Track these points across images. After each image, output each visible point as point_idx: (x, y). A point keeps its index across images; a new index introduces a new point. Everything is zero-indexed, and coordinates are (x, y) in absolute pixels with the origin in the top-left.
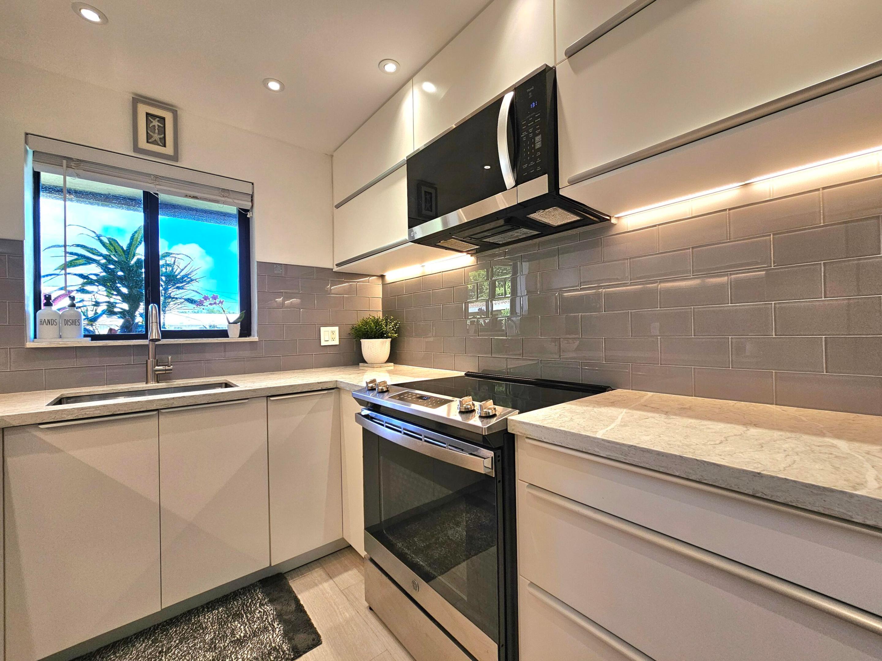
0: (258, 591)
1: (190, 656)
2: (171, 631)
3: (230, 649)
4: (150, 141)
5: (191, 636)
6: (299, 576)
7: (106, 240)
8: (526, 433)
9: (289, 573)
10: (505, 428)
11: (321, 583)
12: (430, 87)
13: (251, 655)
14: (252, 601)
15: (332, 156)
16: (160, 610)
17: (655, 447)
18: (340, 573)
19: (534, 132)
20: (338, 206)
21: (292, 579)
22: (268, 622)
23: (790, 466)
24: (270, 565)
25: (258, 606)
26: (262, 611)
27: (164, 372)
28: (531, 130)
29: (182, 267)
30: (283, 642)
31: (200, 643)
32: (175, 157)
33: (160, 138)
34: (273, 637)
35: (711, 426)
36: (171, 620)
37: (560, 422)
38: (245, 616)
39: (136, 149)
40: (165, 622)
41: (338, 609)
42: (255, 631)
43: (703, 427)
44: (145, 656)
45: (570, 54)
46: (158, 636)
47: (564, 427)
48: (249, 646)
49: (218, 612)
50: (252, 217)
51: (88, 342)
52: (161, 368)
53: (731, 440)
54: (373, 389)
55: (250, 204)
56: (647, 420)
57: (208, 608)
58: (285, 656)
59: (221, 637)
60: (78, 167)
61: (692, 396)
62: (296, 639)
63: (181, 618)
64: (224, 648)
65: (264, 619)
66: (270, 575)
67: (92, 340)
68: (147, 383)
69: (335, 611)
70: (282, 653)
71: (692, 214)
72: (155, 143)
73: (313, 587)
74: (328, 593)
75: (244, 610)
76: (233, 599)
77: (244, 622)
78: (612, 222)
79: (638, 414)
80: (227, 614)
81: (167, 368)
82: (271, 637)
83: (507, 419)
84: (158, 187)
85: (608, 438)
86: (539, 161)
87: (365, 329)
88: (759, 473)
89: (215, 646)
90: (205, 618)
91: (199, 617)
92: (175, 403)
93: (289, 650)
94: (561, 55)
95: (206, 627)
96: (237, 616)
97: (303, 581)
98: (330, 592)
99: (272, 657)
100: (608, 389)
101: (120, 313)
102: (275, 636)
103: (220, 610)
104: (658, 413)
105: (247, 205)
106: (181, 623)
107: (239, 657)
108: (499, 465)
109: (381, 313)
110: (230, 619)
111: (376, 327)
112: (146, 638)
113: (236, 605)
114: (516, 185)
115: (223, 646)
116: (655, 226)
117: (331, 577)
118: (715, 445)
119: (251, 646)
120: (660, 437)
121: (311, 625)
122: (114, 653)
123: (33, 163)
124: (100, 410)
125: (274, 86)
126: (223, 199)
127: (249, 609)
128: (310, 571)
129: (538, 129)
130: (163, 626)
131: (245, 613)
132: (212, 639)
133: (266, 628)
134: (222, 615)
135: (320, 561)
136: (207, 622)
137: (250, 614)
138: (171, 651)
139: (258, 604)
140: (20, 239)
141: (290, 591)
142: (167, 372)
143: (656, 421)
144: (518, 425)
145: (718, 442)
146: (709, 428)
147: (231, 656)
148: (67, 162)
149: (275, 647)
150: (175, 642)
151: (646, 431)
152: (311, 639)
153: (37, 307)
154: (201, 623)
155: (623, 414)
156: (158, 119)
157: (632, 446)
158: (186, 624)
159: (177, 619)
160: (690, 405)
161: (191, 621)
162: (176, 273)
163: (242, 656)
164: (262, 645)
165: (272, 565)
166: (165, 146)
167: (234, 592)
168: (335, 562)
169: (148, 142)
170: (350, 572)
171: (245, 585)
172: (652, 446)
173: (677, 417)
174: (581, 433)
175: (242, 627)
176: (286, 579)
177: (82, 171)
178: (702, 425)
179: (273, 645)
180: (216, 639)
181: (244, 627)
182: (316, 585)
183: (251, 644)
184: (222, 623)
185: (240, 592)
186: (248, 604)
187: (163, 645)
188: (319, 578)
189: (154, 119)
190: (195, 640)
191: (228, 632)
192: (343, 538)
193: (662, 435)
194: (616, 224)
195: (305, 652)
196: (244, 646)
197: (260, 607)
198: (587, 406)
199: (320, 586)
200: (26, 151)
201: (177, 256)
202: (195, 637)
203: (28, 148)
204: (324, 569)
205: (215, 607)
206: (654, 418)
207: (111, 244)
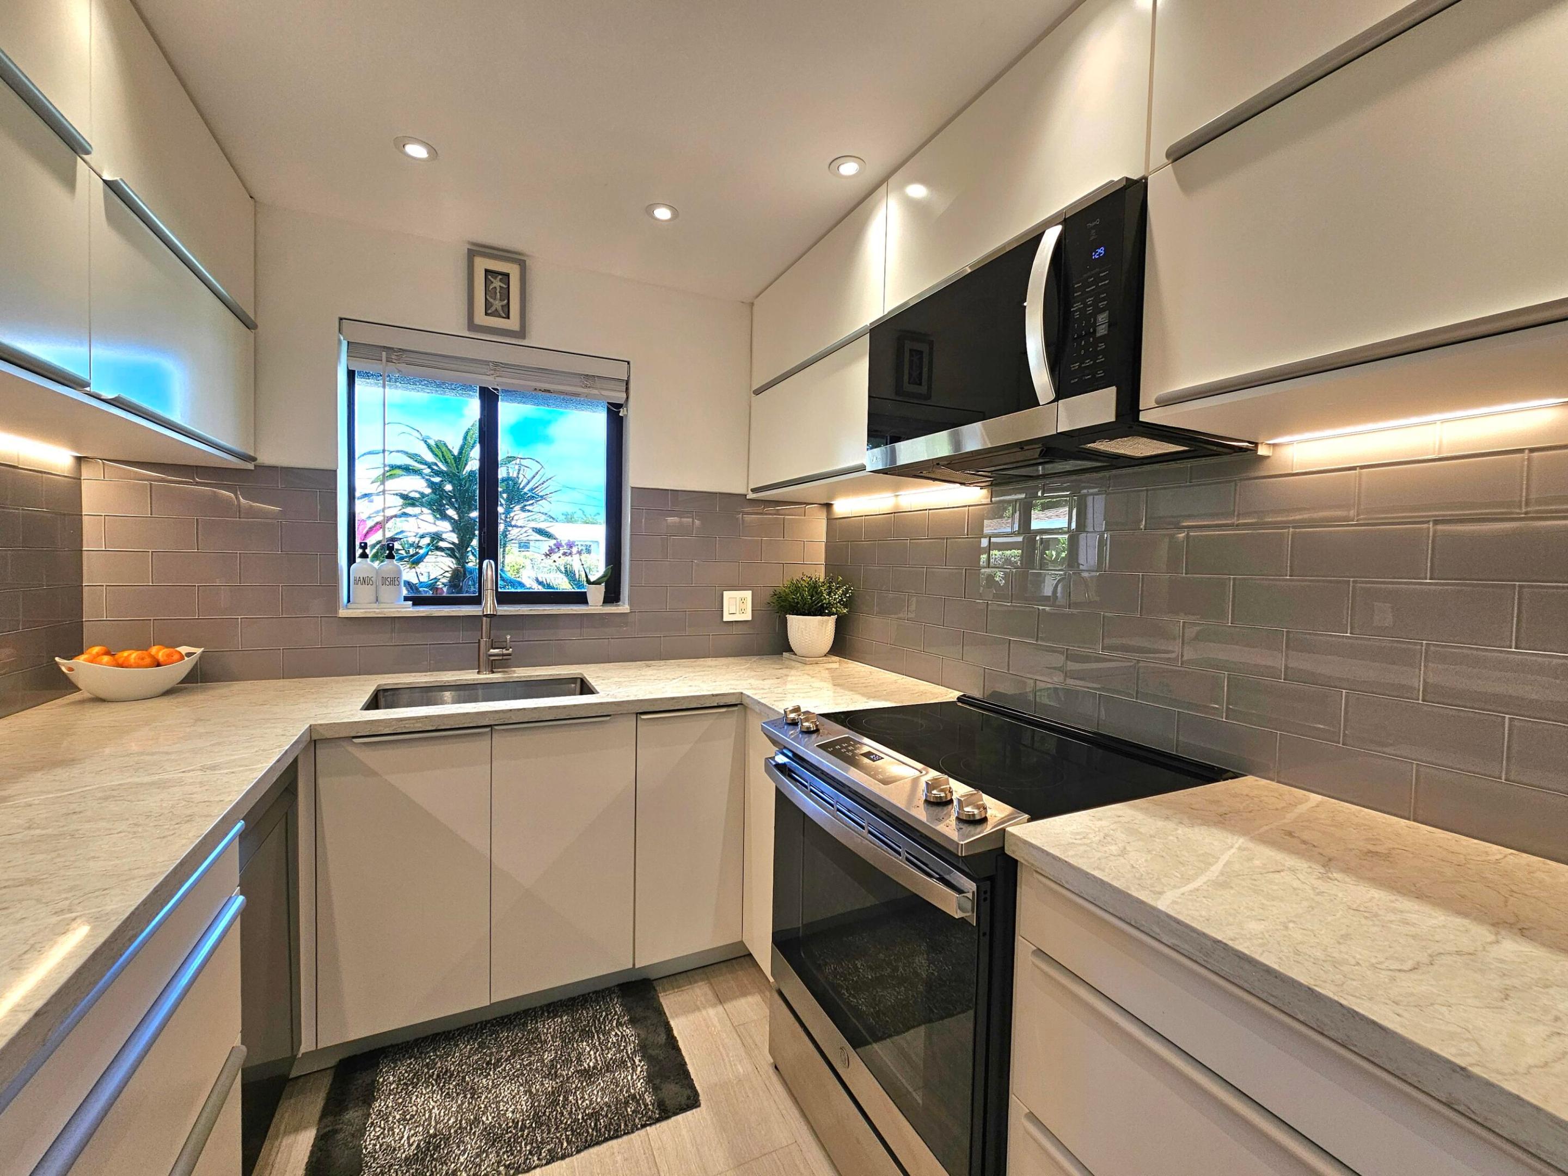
0: (616, 1000)
1: (524, 1079)
2: (501, 1035)
3: (574, 1082)
4: (489, 311)
5: (526, 1049)
6: (673, 989)
7: (432, 443)
8: (1036, 864)
9: (660, 981)
10: (1001, 845)
11: (705, 1008)
12: (918, 191)
13: (602, 1098)
14: (607, 1015)
15: (752, 304)
16: (489, 1004)
17: (1266, 954)
18: (735, 998)
19: (1095, 304)
20: (757, 392)
21: (665, 991)
22: (627, 1052)
23: (1546, 1064)
24: (634, 965)
25: (614, 1024)
26: (620, 1034)
27: (501, 658)
28: (1089, 301)
29: (529, 477)
30: (646, 1091)
31: (537, 1063)
32: (522, 333)
33: (502, 306)
34: (632, 1078)
35: (1413, 917)
36: (502, 1018)
37: (1099, 855)
38: (596, 1037)
39: (472, 326)
40: (494, 1019)
41: (728, 1056)
42: (609, 1063)
43: (1393, 917)
44: (470, 1065)
45: (1177, 155)
46: (486, 1038)
47: (1103, 870)
48: (600, 1083)
49: (562, 1021)
50: (626, 416)
51: (409, 610)
52: (496, 651)
53: (1441, 965)
54: (794, 723)
55: (624, 395)
56: (1277, 876)
57: (549, 1013)
58: (647, 1113)
59: (563, 1061)
60: (399, 359)
61: (1409, 819)
62: (663, 1090)
63: (515, 1019)
64: (568, 1079)
65: (622, 1048)
66: (633, 980)
67: (414, 605)
68: (479, 673)
69: (723, 1060)
70: (643, 1106)
71: (1439, 453)
72: (496, 314)
73: (693, 1011)
74: (715, 1027)
75: (595, 1028)
76: (581, 1006)
77: (594, 1046)
78: (1260, 452)
79: (1266, 854)
80: (573, 1027)
81: (505, 651)
82: (629, 1078)
83: (1004, 830)
84: (499, 379)
85: (1179, 913)
86: (1101, 359)
87: (793, 598)
88: (1463, 1069)
89: (556, 1072)
90: (544, 1026)
91: (537, 1023)
92: (513, 717)
93: (653, 1105)
94: (1159, 156)
95: (545, 1041)
96: (586, 1034)
97: (680, 999)
98: (718, 1025)
99: (629, 1110)
100: (1224, 776)
101: (448, 549)
102: (635, 1077)
103: (564, 1018)
104: (1310, 858)
105: (619, 397)
106: (515, 1027)
107: (587, 1097)
108: (986, 906)
109: (823, 568)
110: (576, 1036)
111: (812, 596)
112: (471, 1038)
113: (586, 1015)
114: (1056, 400)
115: (567, 1075)
116: (1354, 468)
117: (720, 1000)
118: (1397, 974)
119: (602, 1084)
120: (1287, 928)
121: (687, 1074)
122: (435, 1050)
123: (348, 360)
124: (422, 722)
125: (663, 214)
126: (585, 390)
127: (603, 1027)
128: (691, 984)
129: (1104, 299)
130: (493, 1025)
131: (596, 1031)
132: (552, 1061)
133: (624, 1062)
134: (566, 1028)
135: (706, 969)
136: (547, 1034)
137: (604, 1036)
138: (501, 1065)
139: (615, 1021)
140: (334, 468)
141: (660, 1012)
142: (504, 657)
143: (1296, 884)
144: (1021, 845)
145: (1409, 965)
146: (1406, 923)
147: (575, 1092)
148: (387, 354)
149: (635, 1094)
150: (506, 1052)
151: (1263, 907)
152: (685, 1096)
153: (351, 560)
154: (539, 1033)
155: (1233, 850)
156: (500, 277)
157: (1220, 942)
158: (520, 1030)
159: (510, 1019)
160: (1391, 846)
161: (527, 1027)
162: (521, 487)
163: (589, 1096)
164: (617, 1086)
165: (637, 966)
166: (508, 318)
167: (583, 995)
168: (729, 976)
169: (486, 314)
170: (750, 999)
171: (598, 989)
172: (1260, 950)
173: (1347, 879)
174: (1129, 892)
175: (592, 1053)
176: (655, 990)
177: (404, 365)
178: (1395, 911)
179: (632, 1091)
180: (557, 1062)
181: (595, 1053)
182: (698, 1009)
183: (603, 1082)
184: (567, 1040)
185: (591, 998)
186: (601, 1019)
187: (492, 1053)
188: (703, 999)
189: (495, 278)
190: (531, 1056)
191: (574, 1054)
192: (742, 942)
193: (1291, 925)
194: (1268, 457)
195: (675, 1114)
196: (594, 1082)
197: (617, 1026)
198: (1167, 818)
199: (704, 1012)
200: (340, 341)
201: (523, 462)
202: (530, 1052)
203: (342, 338)
204: (711, 984)
205: (558, 1012)
206: (1293, 870)
207: (437, 446)
